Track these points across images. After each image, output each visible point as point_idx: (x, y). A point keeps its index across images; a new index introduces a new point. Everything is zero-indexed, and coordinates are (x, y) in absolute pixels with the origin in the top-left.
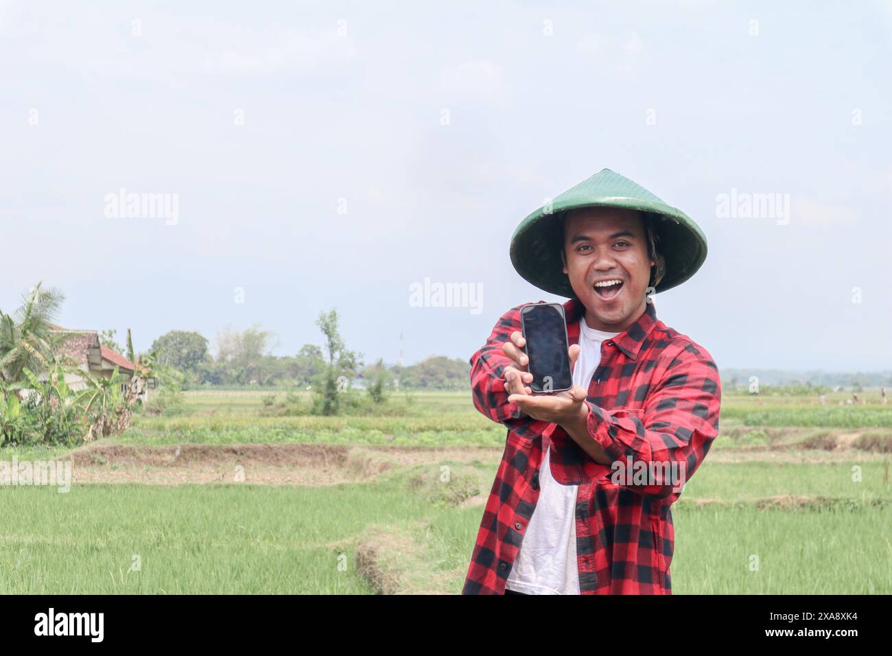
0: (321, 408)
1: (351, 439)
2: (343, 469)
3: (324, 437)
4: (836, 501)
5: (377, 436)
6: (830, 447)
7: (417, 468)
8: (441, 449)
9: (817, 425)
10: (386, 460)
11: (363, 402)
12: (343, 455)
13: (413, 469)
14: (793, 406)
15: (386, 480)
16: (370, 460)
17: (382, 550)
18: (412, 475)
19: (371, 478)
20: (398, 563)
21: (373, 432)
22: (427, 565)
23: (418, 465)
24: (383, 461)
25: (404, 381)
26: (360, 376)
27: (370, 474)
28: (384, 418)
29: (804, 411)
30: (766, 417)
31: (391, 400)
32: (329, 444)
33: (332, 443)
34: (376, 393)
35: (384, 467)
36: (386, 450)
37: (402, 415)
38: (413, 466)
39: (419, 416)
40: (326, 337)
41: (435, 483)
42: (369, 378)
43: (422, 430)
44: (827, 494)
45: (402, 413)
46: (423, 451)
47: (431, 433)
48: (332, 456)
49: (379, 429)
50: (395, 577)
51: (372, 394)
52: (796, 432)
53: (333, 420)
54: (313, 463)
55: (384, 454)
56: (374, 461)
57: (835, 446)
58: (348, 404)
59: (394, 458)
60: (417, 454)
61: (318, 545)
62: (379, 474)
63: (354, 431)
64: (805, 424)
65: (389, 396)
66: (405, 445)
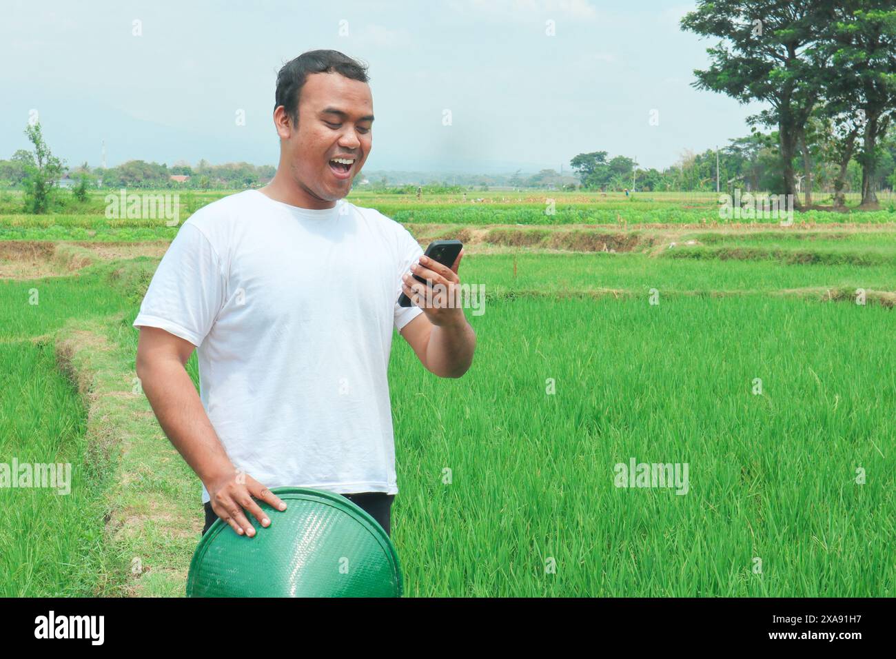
0: (31, 207)
1: (57, 236)
2: (50, 262)
3: (33, 234)
5: (81, 233)
6: (465, 240)
7: (114, 263)
8: (137, 245)
9: (454, 222)
10: (87, 256)
11: (69, 201)
12: (50, 250)
13: (111, 264)
14: (433, 202)
15: (87, 274)
16: (73, 255)
17: (77, 348)
18: (110, 270)
19: (74, 273)
20: (92, 363)
21: (76, 229)
22: (118, 363)
23: (116, 260)
24: (84, 257)
25: (106, 182)
26: (68, 177)
27: (73, 269)
28: (88, 215)
29: (442, 209)
30: (412, 215)
31: (95, 198)
32: (38, 241)
33: (40, 240)
34: (81, 193)
35: (86, 262)
36: (88, 246)
37: (103, 213)
38: (111, 262)
40: (34, 145)
41: (130, 278)
42: (76, 178)
43: (121, 226)
45: (103, 210)
46: (121, 246)
47: (129, 230)
48: (40, 251)
49: (82, 225)
50: (88, 376)
51: (77, 194)
52: (437, 227)
53: (42, 218)
54: (23, 258)
55: (86, 250)
56: (77, 257)
57: (469, 240)
58: (56, 203)
59: (94, 253)
60: (116, 249)
61: (21, 340)
62: (81, 269)
63: (60, 228)
64: (444, 222)
65: (92, 195)
66: (105, 241)
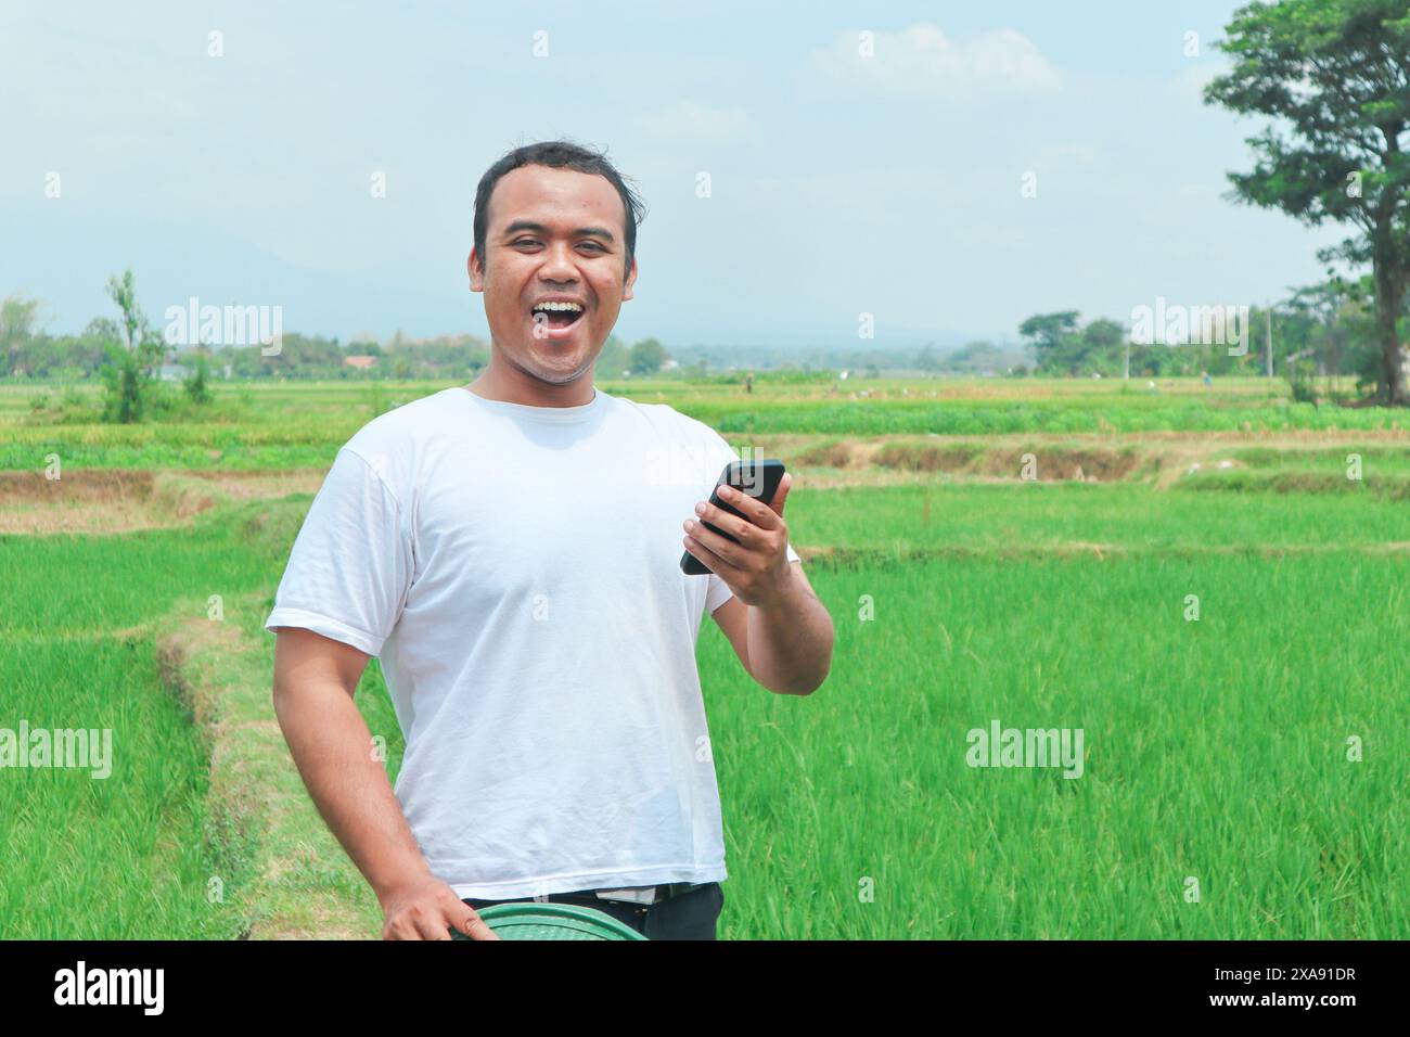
0: (116, 412)
1: (158, 461)
2: (146, 503)
3: (118, 457)
4: (861, 553)
5: (197, 455)
6: (840, 462)
7: (253, 505)
8: (290, 474)
9: (822, 432)
10: (207, 493)
11: (177, 402)
12: (146, 484)
13: (248, 506)
14: (788, 398)
15: (208, 523)
16: (185, 492)
17: (192, 649)
18: (246, 517)
19: (186, 522)
20: (217, 673)
21: (189, 449)
23: (255, 499)
24: (202, 495)
25: (239, 368)
26: (176, 362)
27: (184, 515)
28: (209, 425)
29: (801, 409)
30: (751, 420)
31: (219, 397)
32: (126, 469)
33: (130, 468)
34: (197, 389)
35: (205, 504)
36: (209, 477)
37: (234, 421)
38: (248, 503)
39: (260, 421)
40: (121, 310)
41: (279, 529)
42: (189, 364)
43: (263, 442)
44: (845, 544)
45: (234, 416)
46: (264, 476)
47: (277, 449)
48: (129, 486)
49: (200, 442)
50: (211, 696)
51: (191, 391)
52: (793, 441)
53: (134, 431)
54: (103, 497)
55: (205, 483)
56: (191, 495)
57: (848, 461)
58: (156, 406)
59: (219, 489)
60: (254, 481)
61: (99, 635)
62: (197, 514)
63: (162, 448)
64: (806, 431)
65: (215, 391)
66: (238, 468)
